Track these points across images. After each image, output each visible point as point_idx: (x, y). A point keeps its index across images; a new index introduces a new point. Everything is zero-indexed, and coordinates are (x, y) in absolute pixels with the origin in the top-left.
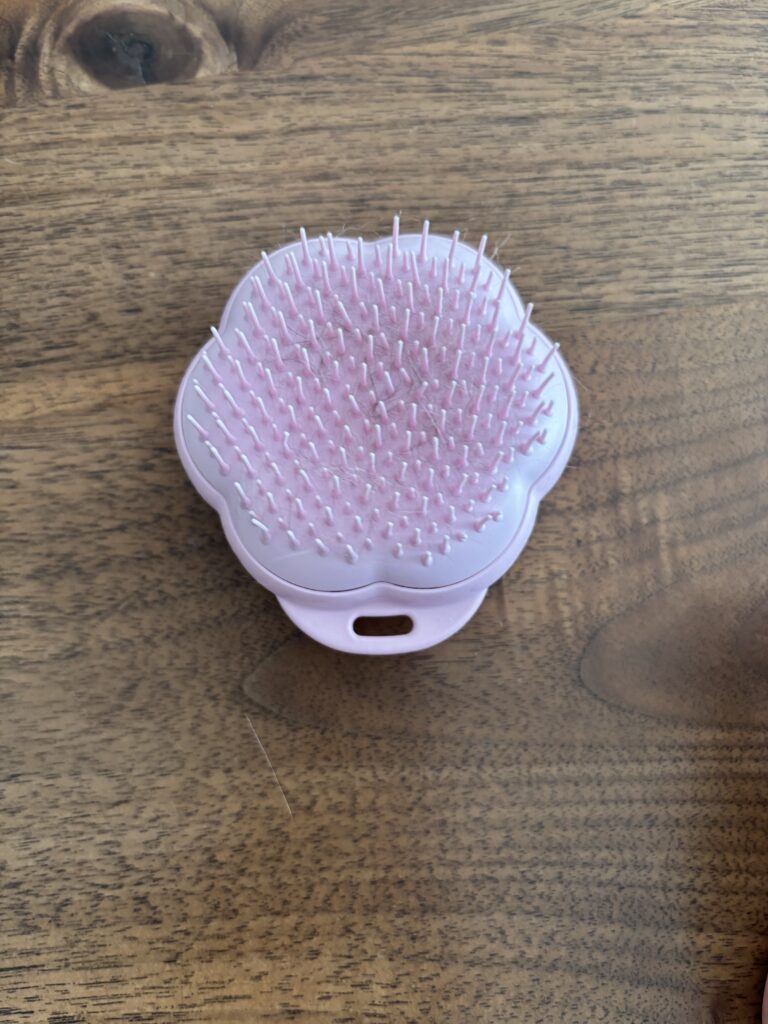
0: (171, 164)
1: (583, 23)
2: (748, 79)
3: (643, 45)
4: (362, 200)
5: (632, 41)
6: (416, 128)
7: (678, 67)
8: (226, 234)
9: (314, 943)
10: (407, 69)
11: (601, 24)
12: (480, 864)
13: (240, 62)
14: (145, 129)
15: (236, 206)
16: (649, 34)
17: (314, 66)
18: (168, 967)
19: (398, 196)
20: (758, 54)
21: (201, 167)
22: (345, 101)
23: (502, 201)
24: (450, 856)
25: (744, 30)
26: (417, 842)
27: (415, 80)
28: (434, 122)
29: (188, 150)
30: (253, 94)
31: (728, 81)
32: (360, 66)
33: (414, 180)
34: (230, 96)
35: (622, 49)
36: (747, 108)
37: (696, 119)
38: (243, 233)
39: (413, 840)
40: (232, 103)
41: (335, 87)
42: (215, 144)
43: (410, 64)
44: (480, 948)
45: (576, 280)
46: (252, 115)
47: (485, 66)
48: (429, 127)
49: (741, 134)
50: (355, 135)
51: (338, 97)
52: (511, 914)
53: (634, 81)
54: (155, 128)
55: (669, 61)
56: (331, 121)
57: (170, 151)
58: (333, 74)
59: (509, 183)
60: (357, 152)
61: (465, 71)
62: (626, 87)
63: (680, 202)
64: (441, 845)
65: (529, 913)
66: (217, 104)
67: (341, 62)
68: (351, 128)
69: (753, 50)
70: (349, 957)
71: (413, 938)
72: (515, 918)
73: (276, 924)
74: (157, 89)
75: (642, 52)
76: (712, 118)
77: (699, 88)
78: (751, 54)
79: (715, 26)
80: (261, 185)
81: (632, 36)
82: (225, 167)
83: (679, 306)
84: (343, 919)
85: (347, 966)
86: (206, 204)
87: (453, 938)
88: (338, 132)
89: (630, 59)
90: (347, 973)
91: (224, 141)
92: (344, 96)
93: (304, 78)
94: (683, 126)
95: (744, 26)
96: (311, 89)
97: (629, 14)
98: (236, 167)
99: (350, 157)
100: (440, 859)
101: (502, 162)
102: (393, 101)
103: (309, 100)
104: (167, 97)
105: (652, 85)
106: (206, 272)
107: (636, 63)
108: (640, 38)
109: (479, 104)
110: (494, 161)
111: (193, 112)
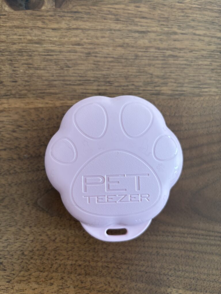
0: (31, 36)
1: (165, 3)
2: (214, 26)
3: (183, 12)
4: (90, 53)
5: (180, 11)
6: (109, 32)
7: (193, 20)
8: (46, 60)
9: (52, 281)
10: (108, 12)
11: (170, 4)
12: (105, 262)
13: (56, 5)
14: (24, 24)
15: (50, 51)
16: (185, 9)
17: (79, 9)
18: (7, 284)
19: (101, 53)
20: (218, 18)
21: (40, 38)
22: (87, 21)
23: (133, 57)
24: (96, 259)
25: (215, 11)
26: (86, 254)
27: (110, 16)
28: (115, 30)
29: (36, 32)
30: (59, 16)
31: (208, 26)
32: (93, 10)
33: (107, 48)
34: (51, 16)
35: (176, 13)
36: (213, 35)
37: (197, 37)
38: (51, 60)
39: (85, 253)
40: (52, 18)
41: (85, 16)
42: (45, 31)
43: (109, 11)
44: (102, 287)
45: (154, 85)
46: (58, 22)
47: (133, 14)
48: (113, 32)
49: (210, 44)
50: (89, 32)
51: (85, 19)
52: (112, 278)
53: (179, 23)
54: (27, 24)
55: (190, 18)
56: (82, 27)
57: (30, 31)
58: (85, 12)
59: (136, 52)
60: (89, 38)
61: (126, 15)
62: (176, 25)
63: (188, 63)
64: (93, 255)
65: (118, 278)
66: (47, 18)
67: (88, 8)
68: (89, 30)
69: (217, 17)
70: (62, 286)
71: (82, 282)
72: (113, 279)
73: (41, 274)
74: (29, 12)
75: (182, 14)
76: (202, 38)
77: (199, 28)
78: (217, 19)
79: (206, 9)
80: (58, 45)
81: (180, 9)
82: (47, 38)
83: (185, 96)
84: (61, 275)
85: (61, 289)
86: (40, 49)
87: (94, 283)
88: (84, 30)
89: (178, 16)
90: (61, 291)
91: (48, 30)
92: (87, 19)
93: (75, 12)
94: (192, 39)
95: (215, 9)
96: (77, 16)
97: (180, 2)
98: (51, 39)
99: (87, 39)
100: (93, 259)
101: (135, 45)
102: (103, 22)
103: (76, 19)
104: (32, 14)
105: (185, 25)
106: (38, 71)
107: (180, 18)
108: (182, 10)
109: (130, 26)
110: (132, 45)
111: (39, 20)
